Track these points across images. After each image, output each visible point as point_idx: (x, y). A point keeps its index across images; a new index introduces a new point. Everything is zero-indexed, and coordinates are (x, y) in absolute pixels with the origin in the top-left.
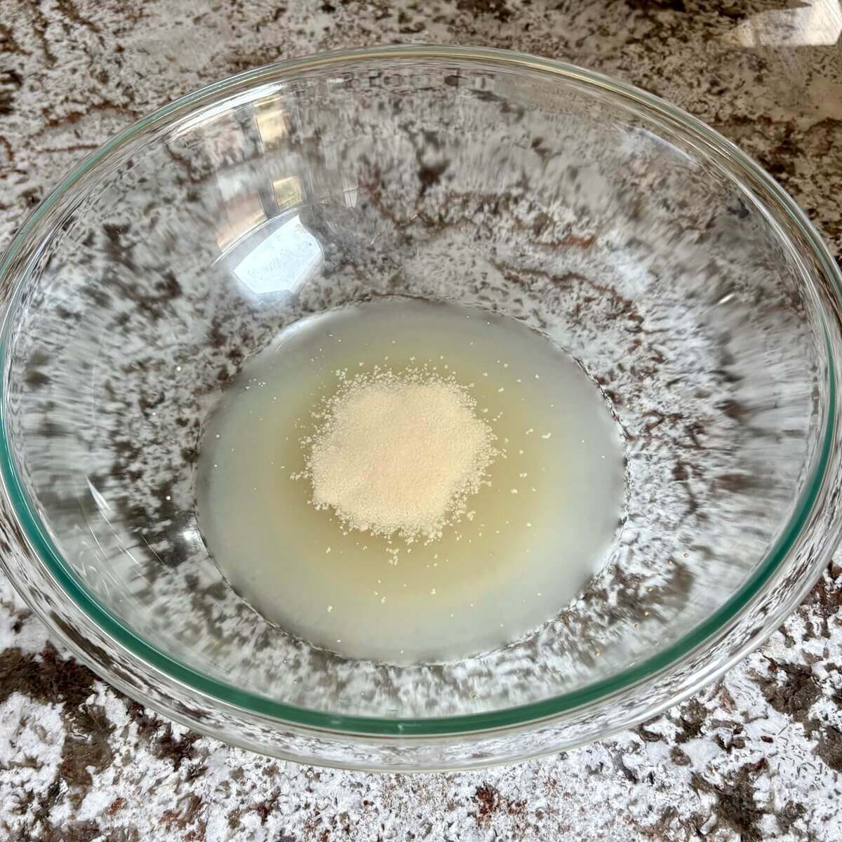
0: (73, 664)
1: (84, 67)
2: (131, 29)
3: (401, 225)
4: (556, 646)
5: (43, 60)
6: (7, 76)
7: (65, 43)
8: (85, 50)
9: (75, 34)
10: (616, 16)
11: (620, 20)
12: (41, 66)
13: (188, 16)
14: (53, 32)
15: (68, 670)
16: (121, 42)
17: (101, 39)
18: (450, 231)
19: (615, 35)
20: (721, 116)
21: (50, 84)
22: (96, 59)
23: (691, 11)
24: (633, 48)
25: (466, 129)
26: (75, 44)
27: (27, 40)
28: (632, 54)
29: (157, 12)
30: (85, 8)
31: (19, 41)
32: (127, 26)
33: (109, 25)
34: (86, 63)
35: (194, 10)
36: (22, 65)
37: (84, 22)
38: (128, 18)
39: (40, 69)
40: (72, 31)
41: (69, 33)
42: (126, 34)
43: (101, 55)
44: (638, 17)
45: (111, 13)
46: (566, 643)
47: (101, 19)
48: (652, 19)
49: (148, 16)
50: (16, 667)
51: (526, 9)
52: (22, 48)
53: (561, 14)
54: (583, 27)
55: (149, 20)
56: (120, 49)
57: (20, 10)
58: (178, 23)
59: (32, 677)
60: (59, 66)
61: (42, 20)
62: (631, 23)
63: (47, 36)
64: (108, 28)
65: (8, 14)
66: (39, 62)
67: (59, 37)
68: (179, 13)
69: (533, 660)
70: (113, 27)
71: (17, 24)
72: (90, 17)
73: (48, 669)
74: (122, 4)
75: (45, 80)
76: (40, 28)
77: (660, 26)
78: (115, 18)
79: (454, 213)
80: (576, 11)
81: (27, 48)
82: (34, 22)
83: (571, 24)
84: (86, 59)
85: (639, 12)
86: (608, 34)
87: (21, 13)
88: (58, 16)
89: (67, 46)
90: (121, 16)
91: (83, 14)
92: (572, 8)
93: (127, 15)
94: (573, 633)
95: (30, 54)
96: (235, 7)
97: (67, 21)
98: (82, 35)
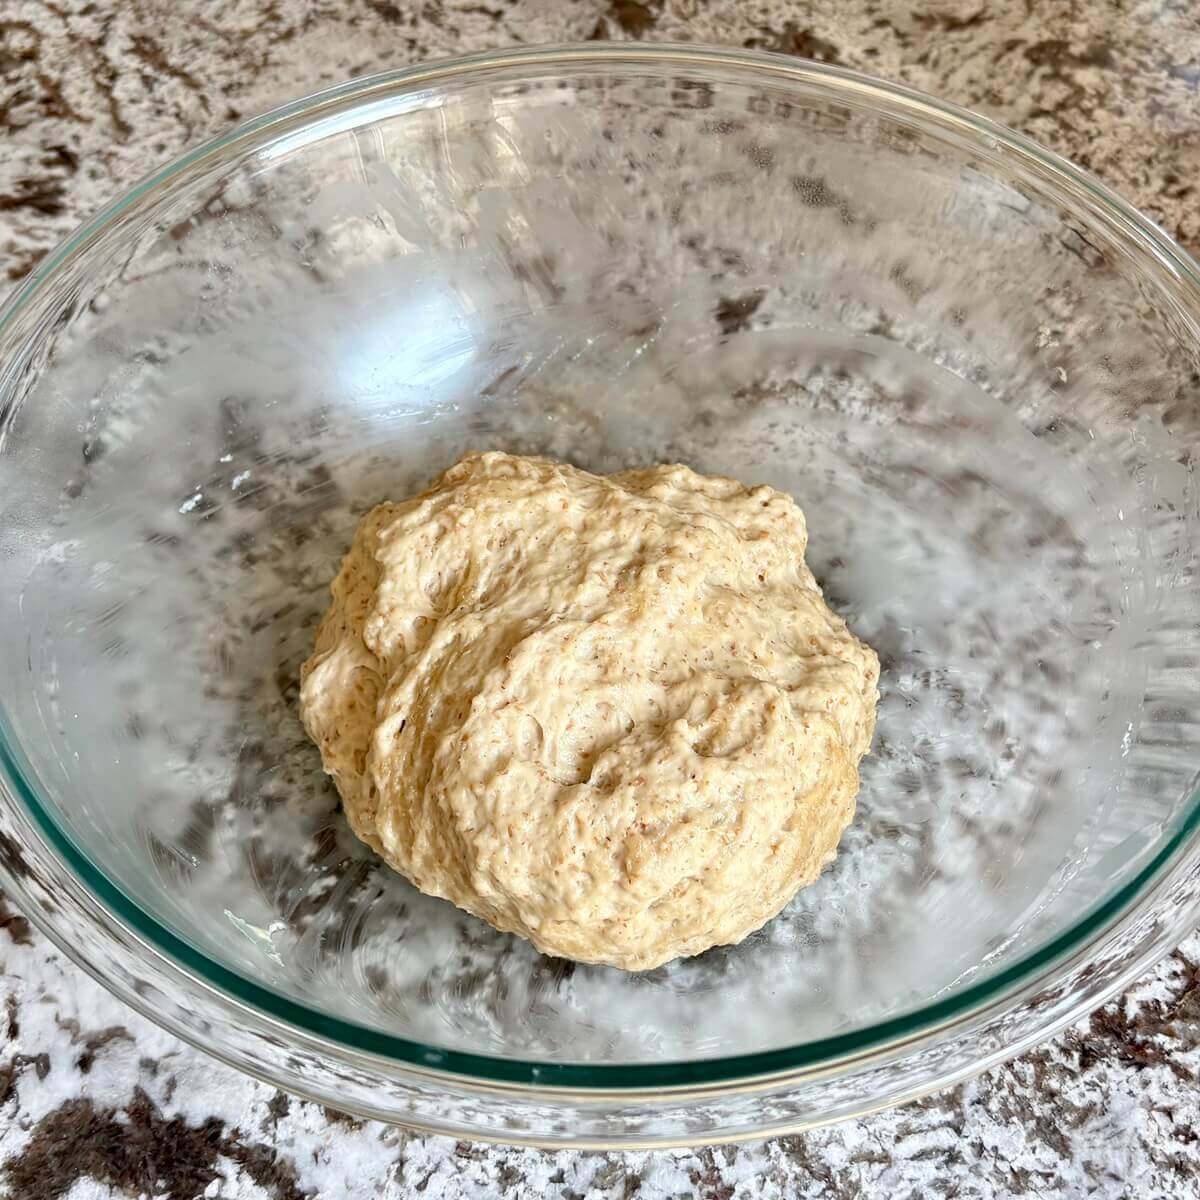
0: (181, 1127)
1: (176, 142)
2: (251, 84)
3: (693, 393)
4: (994, 1105)
5: (110, 131)
6: (53, 155)
7: (146, 104)
8: (177, 115)
9: (161, 91)
10: (1011, 75)
11: (1018, 81)
12: (107, 140)
13: (340, 66)
14: (126, 88)
15: (172, 1136)
16: (236, 104)
17: (203, 100)
18: (771, 403)
19: (1011, 103)
20: (1186, 230)
21: (122, 169)
22: (196, 129)
23: (1126, 69)
24: (1042, 125)
25: (787, 249)
26: (161, 107)
27: (85, 99)
28: (1039, 133)
29: (290, 57)
30: (176, 50)
31: (72, 101)
32: (244, 80)
33: (214, 77)
34: (180, 136)
35: (350, 57)
36: (76, 138)
37: (174, 72)
38: (245, 67)
39: (107, 145)
40: (156, 86)
41: (151, 90)
42: (242, 91)
43: (204, 123)
44: (1045, 78)
45: (219, 58)
46: (1011, 1100)
47: (202, 69)
48: (1067, 80)
49: (276, 64)
50: (83, 1132)
51: (870, 62)
52: (77, 111)
53: (927, 70)
54: (962, 91)
55: (279, 71)
56: (233, 116)
57: (73, 52)
58: (324, 77)
59: (113, 1150)
60: (137, 140)
61: (108, 69)
62: (1035, 86)
63: (117, 93)
64: (213, 82)
65: (55, 59)
66: (104, 133)
67: (135, 95)
68: (326, 60)
69: (958, 1131)
70: (222, 81)
71: (68, 75)
72: (185, 65)
73: (138, 1135)
74: (235, 46)
75: (114, 162)
76: (105, 81)
77: (1080, 91)
78: (225, 66)
79: (777, 376)
80: (949, 67)
81: (85, 112)
82: (95, 71)
83: (942, 87)
84: (180, 129)
85: (1046, 69)
86: (1000, 103)
87: (76, 58)
88: (133, 62)
89: (148, 110)
90: (234, 64)
91: (173, 61)
92: (942, 62)
93: (243, 62)
94: (1022, 1082)
95: (88, 121)
96: (415, 53)
97: (149, 70)
98: (172, 92)
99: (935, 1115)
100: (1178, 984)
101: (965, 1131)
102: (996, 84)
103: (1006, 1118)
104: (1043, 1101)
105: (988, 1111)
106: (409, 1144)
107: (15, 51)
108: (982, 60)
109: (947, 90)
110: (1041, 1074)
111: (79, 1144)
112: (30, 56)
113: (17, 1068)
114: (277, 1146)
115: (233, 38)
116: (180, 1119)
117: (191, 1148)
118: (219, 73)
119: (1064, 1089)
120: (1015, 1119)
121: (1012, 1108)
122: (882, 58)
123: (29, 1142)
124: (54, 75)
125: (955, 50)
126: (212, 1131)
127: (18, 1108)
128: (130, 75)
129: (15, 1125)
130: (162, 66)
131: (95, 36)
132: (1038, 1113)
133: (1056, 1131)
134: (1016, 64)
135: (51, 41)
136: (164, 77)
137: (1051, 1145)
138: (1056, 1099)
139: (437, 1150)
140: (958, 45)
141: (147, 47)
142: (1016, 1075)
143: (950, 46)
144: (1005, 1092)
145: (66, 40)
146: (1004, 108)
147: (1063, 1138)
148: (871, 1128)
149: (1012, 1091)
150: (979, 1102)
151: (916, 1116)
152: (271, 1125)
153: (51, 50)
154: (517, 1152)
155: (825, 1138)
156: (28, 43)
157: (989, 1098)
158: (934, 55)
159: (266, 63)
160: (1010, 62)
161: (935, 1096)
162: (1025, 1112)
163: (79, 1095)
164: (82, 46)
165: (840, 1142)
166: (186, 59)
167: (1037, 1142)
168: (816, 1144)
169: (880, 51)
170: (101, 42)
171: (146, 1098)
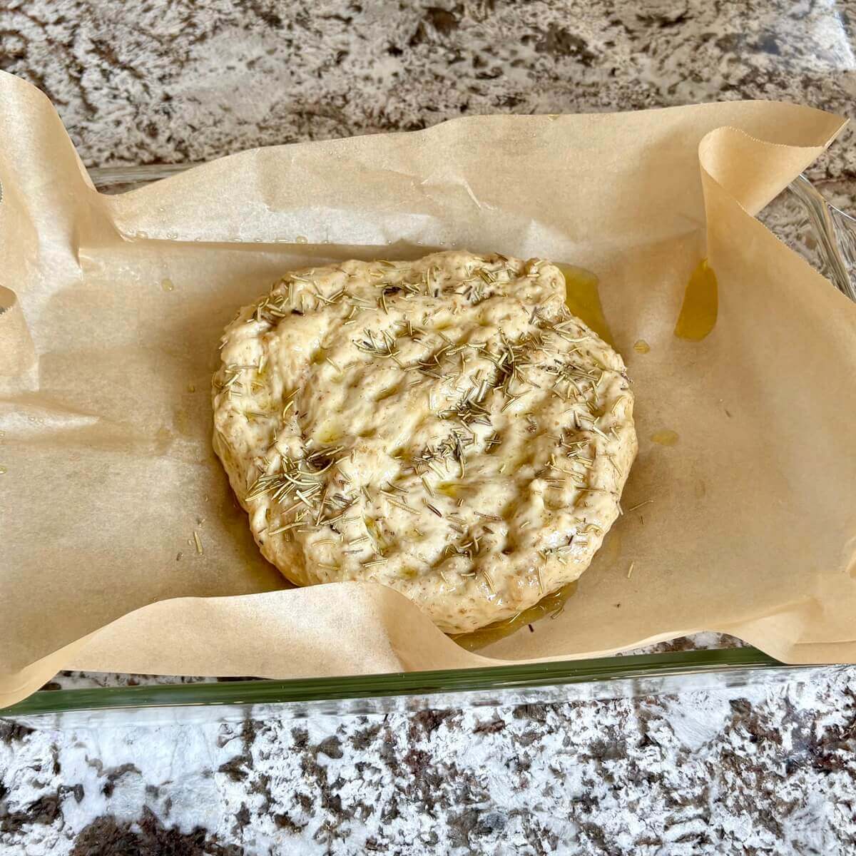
99: (691, 811)
100: (850, 713)
101: (711, 821)
102: (697, 66)
103: (738, 811)
104: (763, 798)
105: (726, 806)
106: (334, 841)
107: (10, 52)
108: (687, 48)
109: (663, 71)
110: (760, 779)
111: (107, 848)
112: (21, 56)
113: (61, 795)
114: (244, 845)
115: (163, 40)
116: (176, 828)
117: (185, 849)
118: (156, 67)
119: (777, 789)
120: (744, 811)
121: (742, 804)
122: (617, 49)
123: (73, 847)
124: (39, 70)
125: (668, 42)
126: (198, 836)
127: (64, 823)
128: (92, 70)
129: (62, 836)
130: (115, 62)
131: (66, 41)
132: (760, 807)
133: (772, 819)
134: (710, 51)
135: (35, 45)
136: (117, 71)
137: (770, 829)
138: (772, 797)
139: (353, 845)
140: (669, 38)
141: (103, 48)
142: (743, 780)
143: (664, 39)
144: (737, 793)
145: (45, 43)
146: (704, 84)
147: (777, 824)
148: (648, 821)
149: (741, 792)
150: (719, 800)
151: (678, 811)
152: (239, 831)
153: (36, 51)
154: (408, 845)
155: (617, 828)
156: (19, 46)
157: (727, 797)
158: (653, 45)
159: (188, 59)
160: (706, 50)
161: (689, 796)
162: (751, 807)
163: (106, 813)
164: (57, 47)
165: (627, 831)
166: (131, 57)
167: (760, 827)
168: (611, 833)
169: (616, 43)
170: (70, 45)
171: (152, 814)
